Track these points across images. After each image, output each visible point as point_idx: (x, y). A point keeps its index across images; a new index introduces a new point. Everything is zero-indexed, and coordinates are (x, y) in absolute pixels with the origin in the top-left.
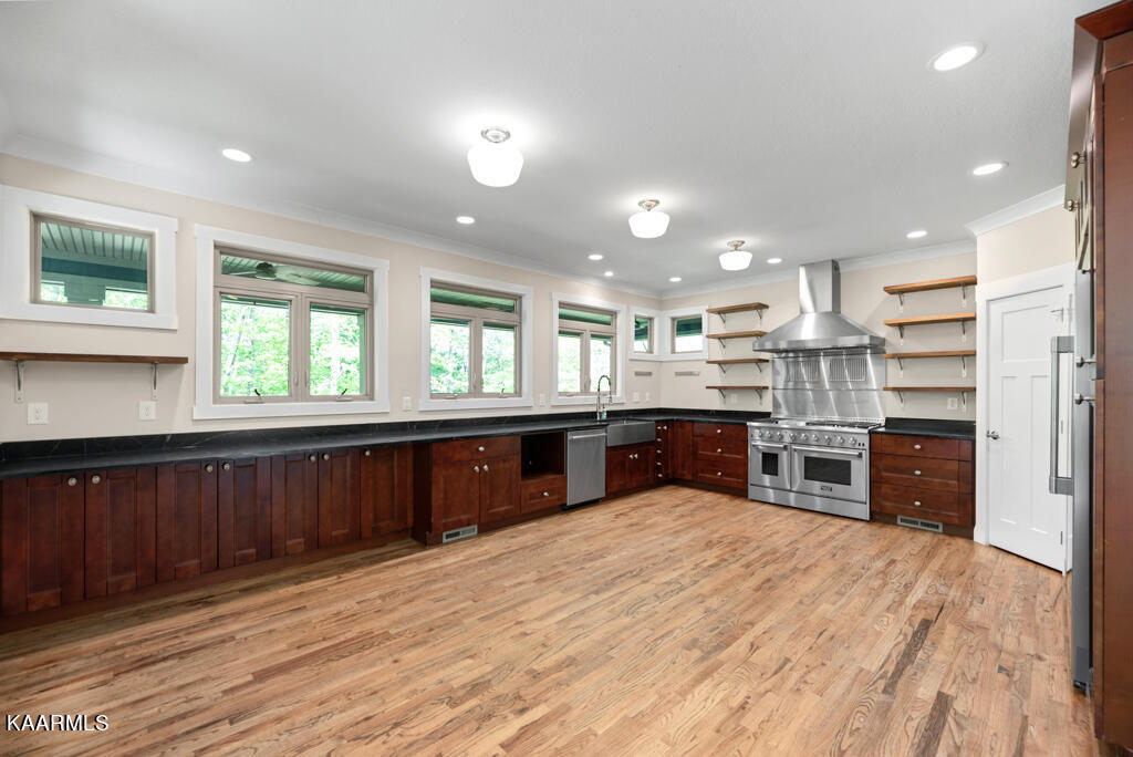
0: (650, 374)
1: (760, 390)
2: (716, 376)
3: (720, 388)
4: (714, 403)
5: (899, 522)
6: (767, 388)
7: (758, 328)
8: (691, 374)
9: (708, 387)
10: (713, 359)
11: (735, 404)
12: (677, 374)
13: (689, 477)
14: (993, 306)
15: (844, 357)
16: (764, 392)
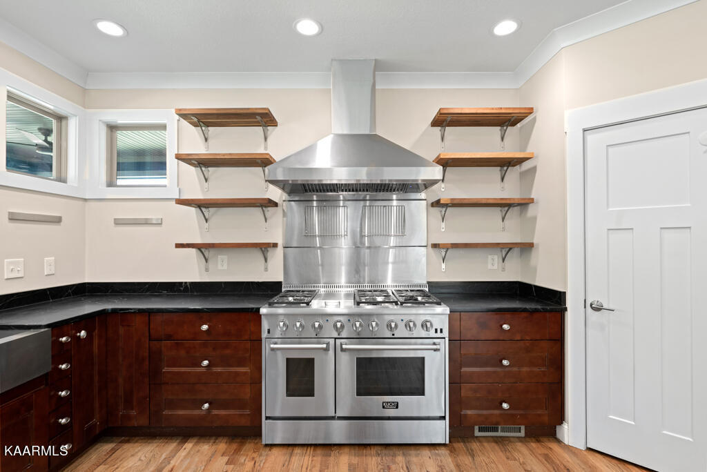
0: (58, 220)
1: (265, 248)
2: (191, 226)
3: (199, 247)
4: (190, 270)
5: (477, 433)
6: (275, 245)
7: (259, 150)
8: (146, 222)
9: (179, 246)
10: (185, 196)
11: (225, 271)
12: (118, 222)
13: (143, 421)
14: (590, 137)
15: (395, 203)
16: (270, 253)
